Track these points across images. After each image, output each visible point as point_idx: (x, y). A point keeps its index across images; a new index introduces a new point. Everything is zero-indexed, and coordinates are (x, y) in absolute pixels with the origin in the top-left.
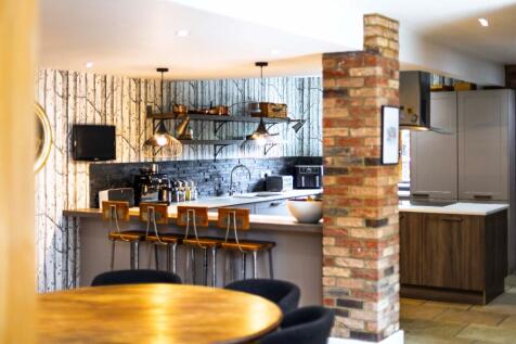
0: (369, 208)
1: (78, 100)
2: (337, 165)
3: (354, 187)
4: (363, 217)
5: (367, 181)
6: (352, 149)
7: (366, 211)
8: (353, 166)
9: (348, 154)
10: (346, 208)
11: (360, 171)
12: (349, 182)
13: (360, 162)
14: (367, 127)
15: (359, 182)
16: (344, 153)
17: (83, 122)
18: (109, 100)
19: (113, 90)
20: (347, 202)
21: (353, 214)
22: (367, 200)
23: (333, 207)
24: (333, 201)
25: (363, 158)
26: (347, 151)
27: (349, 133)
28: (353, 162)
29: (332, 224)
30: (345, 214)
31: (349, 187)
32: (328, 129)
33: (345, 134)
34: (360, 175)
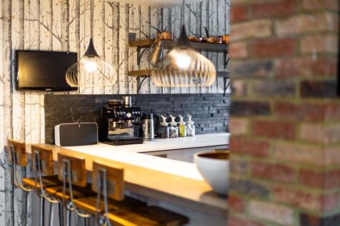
0: (306, 190)
1: (26, 23)
2: (252, 97)
3: (280, 143)
4: (295, 205)
5: (305, 130)
6: (277, 63)
7: (300, 194)
8: (278, 98)
9: (271, 74)
10: (266, 184)
11: (292, 108)
12: (273, 132)
13: (290, 89)
14: (308, 12)
15: (288, 133)
16: (262, 72)
17: (35, 48)
18: (73, 25)
19: (78, 14)
20: (267, 172)
21: (276, 197)
22: (302, 172)
23: (244, 178)
24: (244, 165)
25: (297, 81)
26: (269, 66)
27: (273, 30)
28: (279, 90)
29: (242, 210)
30: (263, 194)
31: (272, 142)
32: (237, 26)
33: (266, 33)
34: (292, 118)
